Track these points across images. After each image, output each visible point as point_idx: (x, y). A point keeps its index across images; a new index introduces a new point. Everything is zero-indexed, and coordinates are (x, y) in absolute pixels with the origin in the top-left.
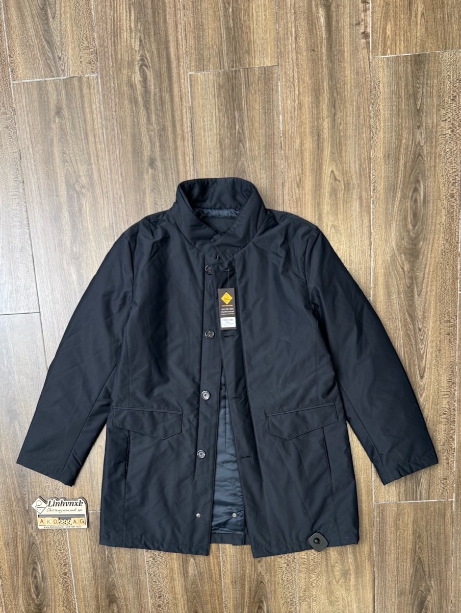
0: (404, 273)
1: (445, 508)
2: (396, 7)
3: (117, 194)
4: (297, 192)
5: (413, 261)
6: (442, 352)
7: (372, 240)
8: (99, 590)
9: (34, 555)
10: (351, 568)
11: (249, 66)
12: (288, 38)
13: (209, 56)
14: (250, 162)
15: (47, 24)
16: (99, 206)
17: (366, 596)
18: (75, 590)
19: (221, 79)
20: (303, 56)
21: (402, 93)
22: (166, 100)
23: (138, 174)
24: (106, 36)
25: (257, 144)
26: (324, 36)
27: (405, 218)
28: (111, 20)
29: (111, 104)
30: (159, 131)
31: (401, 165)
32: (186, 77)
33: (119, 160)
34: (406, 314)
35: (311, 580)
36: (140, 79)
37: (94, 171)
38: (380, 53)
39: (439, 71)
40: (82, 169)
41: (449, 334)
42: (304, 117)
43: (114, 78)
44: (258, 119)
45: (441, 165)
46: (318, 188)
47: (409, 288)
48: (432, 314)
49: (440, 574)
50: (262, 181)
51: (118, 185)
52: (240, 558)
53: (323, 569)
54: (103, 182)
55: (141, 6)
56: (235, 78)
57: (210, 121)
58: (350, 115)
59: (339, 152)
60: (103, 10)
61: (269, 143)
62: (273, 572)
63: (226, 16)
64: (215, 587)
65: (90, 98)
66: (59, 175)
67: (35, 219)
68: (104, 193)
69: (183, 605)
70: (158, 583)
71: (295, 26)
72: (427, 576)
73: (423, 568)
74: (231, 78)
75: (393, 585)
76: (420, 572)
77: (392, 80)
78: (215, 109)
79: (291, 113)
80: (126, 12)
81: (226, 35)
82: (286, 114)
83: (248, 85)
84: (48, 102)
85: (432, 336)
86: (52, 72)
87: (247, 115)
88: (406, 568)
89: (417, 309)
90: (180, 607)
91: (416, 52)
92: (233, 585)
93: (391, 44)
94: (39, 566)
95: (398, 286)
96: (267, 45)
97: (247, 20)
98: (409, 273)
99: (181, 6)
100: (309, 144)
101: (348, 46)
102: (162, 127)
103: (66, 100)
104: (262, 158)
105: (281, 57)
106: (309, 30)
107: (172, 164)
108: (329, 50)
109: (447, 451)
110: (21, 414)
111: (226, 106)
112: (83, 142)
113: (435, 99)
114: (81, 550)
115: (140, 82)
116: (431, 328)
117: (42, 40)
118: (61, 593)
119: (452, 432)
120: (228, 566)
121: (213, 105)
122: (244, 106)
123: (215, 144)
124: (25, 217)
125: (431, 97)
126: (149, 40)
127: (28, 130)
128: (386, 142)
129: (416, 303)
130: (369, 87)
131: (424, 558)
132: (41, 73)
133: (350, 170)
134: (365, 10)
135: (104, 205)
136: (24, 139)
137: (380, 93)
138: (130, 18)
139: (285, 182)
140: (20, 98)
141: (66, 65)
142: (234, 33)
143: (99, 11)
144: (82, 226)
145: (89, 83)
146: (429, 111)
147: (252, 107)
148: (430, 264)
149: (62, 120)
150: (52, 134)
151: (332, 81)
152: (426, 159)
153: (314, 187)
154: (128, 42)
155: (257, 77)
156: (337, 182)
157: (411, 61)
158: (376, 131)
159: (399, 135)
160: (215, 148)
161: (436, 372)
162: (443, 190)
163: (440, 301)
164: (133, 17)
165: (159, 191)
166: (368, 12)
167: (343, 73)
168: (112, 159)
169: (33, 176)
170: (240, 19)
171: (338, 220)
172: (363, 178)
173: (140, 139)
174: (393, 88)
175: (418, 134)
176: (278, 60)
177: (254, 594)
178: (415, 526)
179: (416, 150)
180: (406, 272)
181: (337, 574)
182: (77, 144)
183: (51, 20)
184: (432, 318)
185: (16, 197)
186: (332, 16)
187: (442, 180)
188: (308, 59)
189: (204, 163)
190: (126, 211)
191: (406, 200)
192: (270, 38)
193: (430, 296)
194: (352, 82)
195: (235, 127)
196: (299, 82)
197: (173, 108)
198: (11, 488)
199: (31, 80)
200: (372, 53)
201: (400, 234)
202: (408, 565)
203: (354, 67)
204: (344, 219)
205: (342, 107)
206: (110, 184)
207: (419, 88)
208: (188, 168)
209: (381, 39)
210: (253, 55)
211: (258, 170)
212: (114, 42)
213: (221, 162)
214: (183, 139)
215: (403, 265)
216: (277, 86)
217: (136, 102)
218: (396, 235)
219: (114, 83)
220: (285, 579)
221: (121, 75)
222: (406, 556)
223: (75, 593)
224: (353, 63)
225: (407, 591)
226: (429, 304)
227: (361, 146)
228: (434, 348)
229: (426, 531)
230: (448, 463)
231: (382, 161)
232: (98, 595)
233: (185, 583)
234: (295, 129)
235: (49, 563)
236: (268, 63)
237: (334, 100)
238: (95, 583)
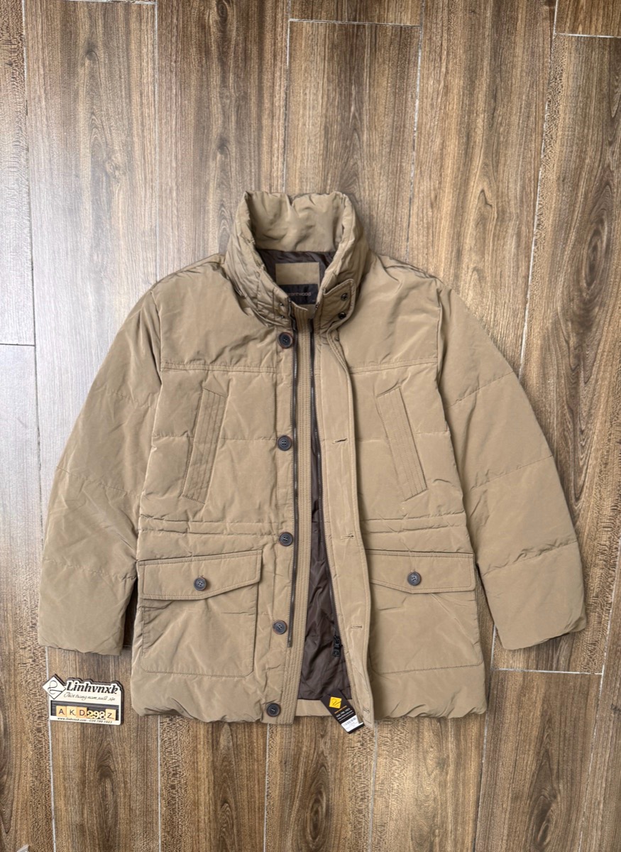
0: (569, 348)
1: (589, 684)
3: (167, 184)
4: (430, 213)
5: (583, 333)
6: (608, 467)
7: (528, 296)
8: (87, 757)
10: (450, 756)
11: (379, 21)
14: (365, 163)
16: (139, 199)
17: (467, 797)
18: (51, 754)
19: (336, 35)
20: (457, 18)
21: (592, 91)
22: (253, 55)
23: (201, 159)
25: (379, 137)
27: (578, 272)
29: (170, 50)
30: (238, 98)
31: (579, 194)
32: (284, 25)
33: (174, 134)
34: (566, 407)
35: (394, 768)
36: (217, 18)
37: (136, 145)
38: (567, 29)
40: (117, 140)
42: (450, 108)
43: (178, 11)
44: (384, 101)
46: (461, 211)
47: (573, 371)
48: (601, 411)
49: (573, 775)
50: (381, 191)
51: (169, 171)
52: (295, 729)
53: (412, 755)
54: (147, 165)
56: (357, 35)
57: (314, 94)
58: (516, 112)
59: (495, 164)
61: (396, 137)
62: (340, 752)
64: (256, 767)
65: (140, 37)
66: (82, 146)
67: (40, 207)
68: (148, 181)
69: (207, 788)
70: (174, 755)
72: (554, 776)
73: (549, 765)
74: (351, 34)
75: (507, 785)
76: (546, 769)
77: (581, 70)
78: (324, 77)
79: (432, 99)
82: (425, 100)
83: (374, 49)
84: (76, 33)
85: (598, 442)
87: (369, 93)
88: (527, 763)
89: (581, 402)
90: (202, 791)
92: (281, 766)
93: (585, 18)
95: (558, 367)
98: (575, 349)
100: (453, 147)
101: (524, 12)
102: (242, 94)
103: (103, 34)
104: (384, 158)
105: (426, 14)
107: (252, 151)
108: (496, 14)
109: (601, 605)
111: (340, 76)
112: (124, 100)
115: (217, 23)
116: (597, 431)
118: (30, 757)
119: (610, 580)
120: (278, 739)
121: (321, 71)
122: (366, 80)
123: (318, 129)
124: (25, 200)
127: (42, 72)
128: (563, 159)
129: (581, 394)
130: (547, 76)
131: (553, 751)
133: (508, 193)
135: (145, 197)
136: (35, 84)
137: (563, 87)
139: (413, 196)
140: (35, 23)
144: (110, 225)
145: (140, 14)
147: (378, 83)
148: (606, 341)
149: (94, 63)
150: (77, 83)
151: (495, 60)
152: (615, 190)
153: (455, 210)
155: (388, 38)
156: (488, 208)
157: (610, 47)
158: (550, 141)
159: (581, 151)
160: (318, 136)
161: (598, 494)
163: (614, 394)
165: (229, 188)
167: (512, 51)
168: (164, 132)
169: (43, 142)
171: (484, 261)
172: (525, 207)
173: (208, 107)
174: (581, 82)
175: (609, 153)
176: (422, 19)
177: (310, 781)
178: (545, 706)
179: (603, 176)
180: (572, 349)
181: (431, 762)
182: (114, 103)
184: (600, 417)
185: (15, 170)
188: (464, 22)
189: (299, 155)
190: (177, 211)
191: (582, 245)
193: (601, 386)
194: (525, 66)
195: (350, 108)
196: (448, 54)
197: (262, 69)
200: (557, 27)
201: (569, 293)
202: (530, 759)
203: (529, 44)
204: (492, 261)
205: (506, 100)
206: (157, 169)
207: (617, 87)
208: (275, 159)
209: (570, 10)
210: (386, 7)
211: (376, 173)
213: (325, 156)
214: (272, 116)
215: (569, 337)
216: (416, 56)
217: (208, 53)
218: (562, 293)
219: (177, 19)
220: (356, 764)
221: (188, 9)
222: (530, 746)
223: (51, 757)
224: (529, 39)
225: (525, 795)
226: (599, 397)
227: (528, 160)
228: (599, 460)
229: (561, 714)
230: (600, 623)
231: (555, 185)
232: (85, 764)
233: (213, 757)
234: (436, 123)
235: (16, 713)
236: (407, 21)
237: (496, 89)
238: (82, 747)
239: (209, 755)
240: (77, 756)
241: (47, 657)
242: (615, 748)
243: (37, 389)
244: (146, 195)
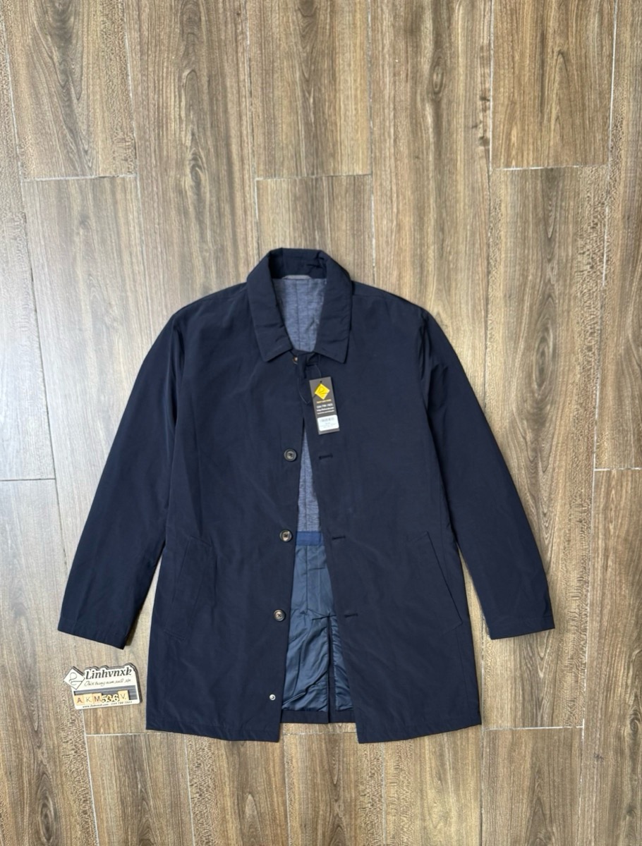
0: (526, 443)
1: (572, 737)
2: (524, 107)
5: (539, 429)
6: (571, 544)
8: (130, 833)
9: (44, 788)
10: (453, 810)
11: (334, 172)
12: (385, 140)
13: (282, 159)
15: (70, 106)
16: (136, 346)
18: (97, 832)
19: (297, 189)
20: (404, 164)
21: (529, 217)
22: (226, 213)
24: (148, 126)
26: (432, 140)
27: (529, 376)
28: (155, 105)
29: (153, 214)
30: (216, 251)
31: (525, 308)
32: (252, 184)
33: (162, 287)
34: (528, 494)
35: (402, 824)
36: (192, 183)
37: (130, 299)
38: (502, 165)
39: (577, 190)
40: (114, 297)
41: (581, 522)
42: (404, 243)
43: (157, 181)
44: (344, 243)
45: (577, 309)
47: (531, 462)
48: (560, 495)
49: (564, 818)
51: (161, 319)
52: (311, 796)
53: (418, 811)
54: (141, 315)
55: (195, 89)
56: (316, 188)
58: (463, 241)
59: (447, 289)
60: (144, 92)
62: (353, 813)
63: (305, 108)
64: (279, 831)
65: (126, 206)
66: (83, 304)
67: (50, 359)
68: (143, 329)
70: (205, 826)
71: (394, 126)
72: (548, 821)
73: (542, 811)
74: (311, 188)
75: (505, 832)
76: (540, 815)
78: (290, 227)
79: (387, 237)
80: (175, 97)
81: (305, 132)
82: (380, 238)
83: (333, 199)
84: (70, 208)
85: (560, 523)
86: (75, 168)
87: (331, 236)
88: (522, 810)
89: (541, 488)
91: (548, 165)
92: (302, 829)
93: (517, 154)
94: (51, 803)
95: (518, 460)
96: (358, 147)
97: (333, 114)
98: (532, 443)
99: (247, 93)
100: (409, 277)
101: (462, 153)
102: (220, 246)
103: (94, 206)
105: (376, 164)
106: (413, 132)
108: (437, 157)
109: (576, 666)
110: (29, 608)
111: (304, 224)
112: (116, 261)
113: (571, 226)
114: (106, 783)
115: (192, 188)
116: (558, 513)
117: (62, 126)
118: (79, 836)
119: (582, 643)
120: (297, 806)
121: (287, 221)
122: (328, 225)
124: (38, 355)
125: (566, 223)
126: (205, 134)
127: (43, 243)
128: (508, 278)
129: (541, 481)
130: (487, 207)
131: (545, 798)
132: (61, 169)
133: (461, 313)
134: (485, 110)
135: (142, 343)
136: (38, 254)
137: (502, 215)
138: (180, 105)
140: (33, 202)
141: (95, 161)
142: (316, 130)
143: (140, 93)
144: (113, 369)
145: (124, 186)
146: (562, 241)
147: (338, 227)
148: (559, 434)
149: (88, 232)
150: (74, 250)
151: (440, 198)
152: (557, 301)
154: (177, 135)
155: (344, 188)
157: (541, 177)
158: (496, 264)
159: (524, 270)
161: (564, 568)
162: (578, 341)
163: (571, 480)
164: (183, 104)
166: (488, 112)
167: (454, 188)
168: (153, 286)
169: (49, 303)
170: (324, 113)
173: (191, 261)
174: (518, 210)
175: (549, 270)
176: (372, 168)
177: (329, 840)
178: (534, 759)
179: (545, 290)
180: (529, 443)
181: (436, 817)
182: (108, 265)
183: (75, 101)
184: (560, 501)
185: (26, 329)
186: (442, 115)
187: (577, 329)
188: (410, 167)
191: (531, 352)
192: (362, 139)
193: (558, 473)
194: (467, 201)
196: (398, 196)
197: (235, 223)
198: (15, 701)
199: (47, 179)
200: (493, 164)
201: (522, 394)
202: (525, 807)
203: (469, 180)
205: (452, 231)
207: (551, 211)
209: (503, 148)
210: (340, 160)
212: (159, 134)
215: (525, 433)
216: (370, 200)
217: (186, 213)
218: (516, 395)
219: (157, 188)
220: (368, 822)
221: (166, 178)
222: (523, 795)
223: (97, 836)
224: (469, 176)
225: (523, 839)
226: (557, 483)
227: (476, 282)
228: (562, 538)
229: (549, 765)
230: (577, 682)
231: (502, 302)
232: (127, 839)
233: (241, 825)
234: (392, 257)
235: (64, 799)
236: (359, 170)
237: (443, 222)
238: (124, 824)
239: (237, 823)
240: (121, 832)
241: (87, 748)
242: (600, 792)
243: (60, 516)
244: (142, 340)
